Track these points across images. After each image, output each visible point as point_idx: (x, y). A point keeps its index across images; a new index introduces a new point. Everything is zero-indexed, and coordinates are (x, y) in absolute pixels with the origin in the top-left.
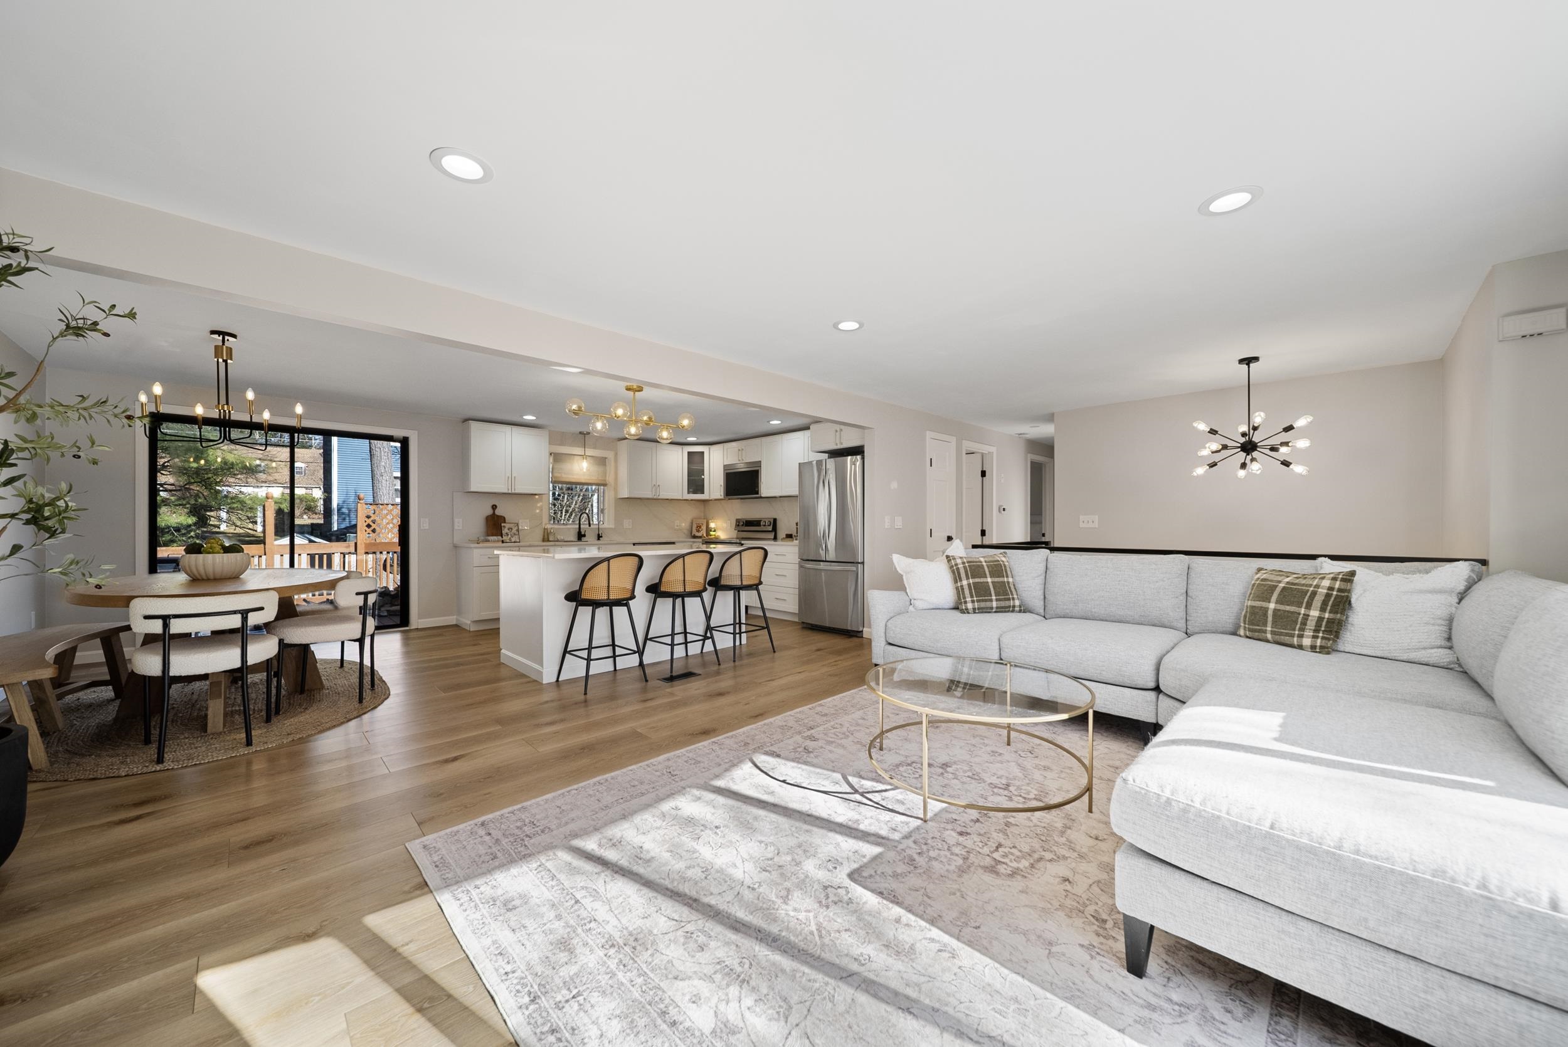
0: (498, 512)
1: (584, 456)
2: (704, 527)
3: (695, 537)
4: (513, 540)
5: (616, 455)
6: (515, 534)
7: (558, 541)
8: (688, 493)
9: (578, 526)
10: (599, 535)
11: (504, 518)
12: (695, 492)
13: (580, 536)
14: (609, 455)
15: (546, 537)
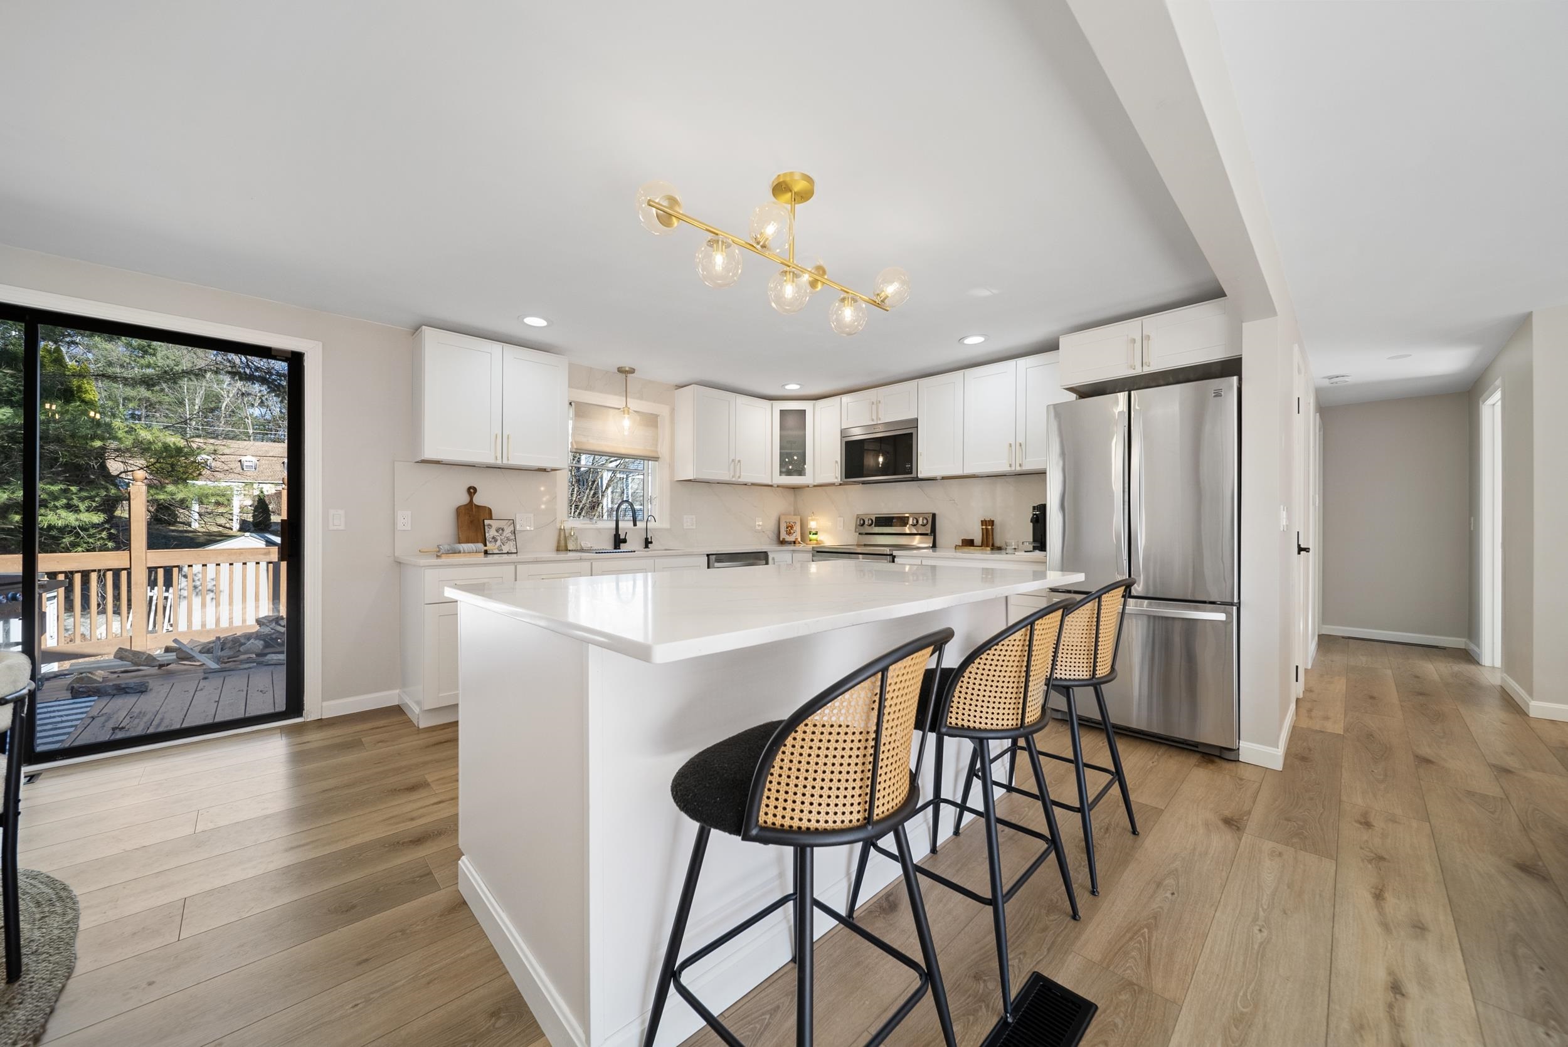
0: (478, 500)
1: (626, 410)
2: (797, 528)
3: (783, 542)
4: (505, 549)
5: (673, 410)
6: (508, 539)
7: (582, 550)
8: (781, 473)
9: (613, 525)
10: (647, 539)
11: (490, 510)
12: (789, 473)
13: (619, 541)
14: (663, 411)
15: (562, 543)
